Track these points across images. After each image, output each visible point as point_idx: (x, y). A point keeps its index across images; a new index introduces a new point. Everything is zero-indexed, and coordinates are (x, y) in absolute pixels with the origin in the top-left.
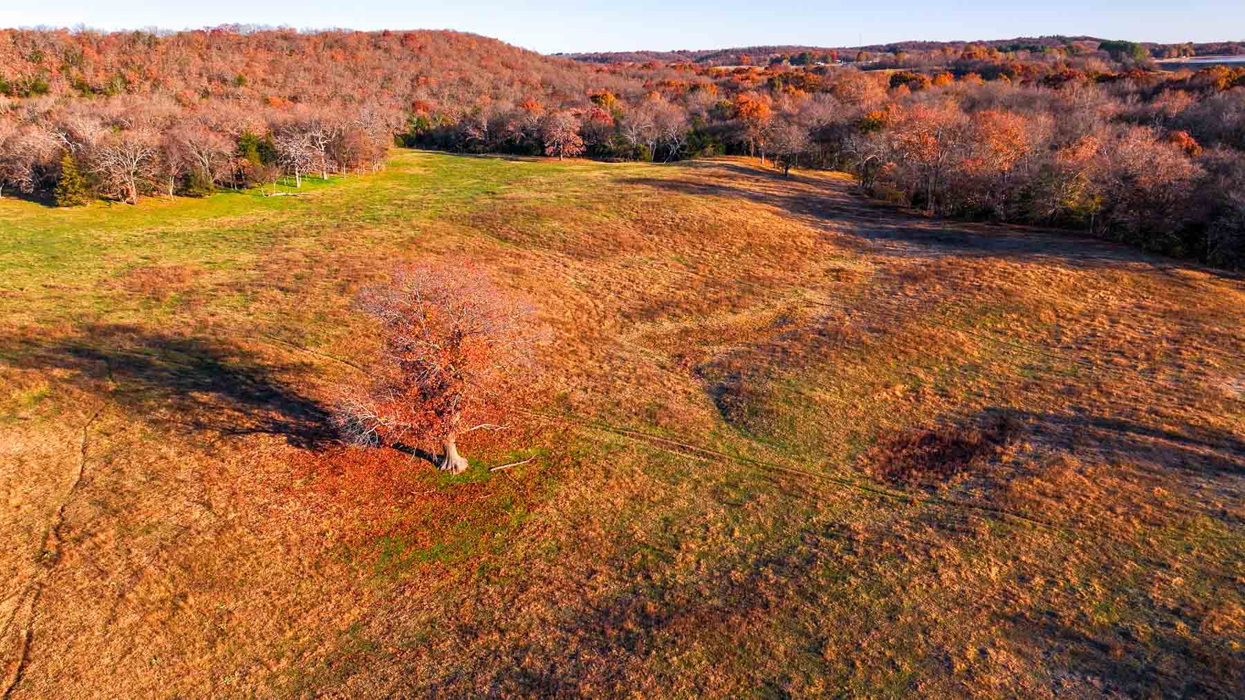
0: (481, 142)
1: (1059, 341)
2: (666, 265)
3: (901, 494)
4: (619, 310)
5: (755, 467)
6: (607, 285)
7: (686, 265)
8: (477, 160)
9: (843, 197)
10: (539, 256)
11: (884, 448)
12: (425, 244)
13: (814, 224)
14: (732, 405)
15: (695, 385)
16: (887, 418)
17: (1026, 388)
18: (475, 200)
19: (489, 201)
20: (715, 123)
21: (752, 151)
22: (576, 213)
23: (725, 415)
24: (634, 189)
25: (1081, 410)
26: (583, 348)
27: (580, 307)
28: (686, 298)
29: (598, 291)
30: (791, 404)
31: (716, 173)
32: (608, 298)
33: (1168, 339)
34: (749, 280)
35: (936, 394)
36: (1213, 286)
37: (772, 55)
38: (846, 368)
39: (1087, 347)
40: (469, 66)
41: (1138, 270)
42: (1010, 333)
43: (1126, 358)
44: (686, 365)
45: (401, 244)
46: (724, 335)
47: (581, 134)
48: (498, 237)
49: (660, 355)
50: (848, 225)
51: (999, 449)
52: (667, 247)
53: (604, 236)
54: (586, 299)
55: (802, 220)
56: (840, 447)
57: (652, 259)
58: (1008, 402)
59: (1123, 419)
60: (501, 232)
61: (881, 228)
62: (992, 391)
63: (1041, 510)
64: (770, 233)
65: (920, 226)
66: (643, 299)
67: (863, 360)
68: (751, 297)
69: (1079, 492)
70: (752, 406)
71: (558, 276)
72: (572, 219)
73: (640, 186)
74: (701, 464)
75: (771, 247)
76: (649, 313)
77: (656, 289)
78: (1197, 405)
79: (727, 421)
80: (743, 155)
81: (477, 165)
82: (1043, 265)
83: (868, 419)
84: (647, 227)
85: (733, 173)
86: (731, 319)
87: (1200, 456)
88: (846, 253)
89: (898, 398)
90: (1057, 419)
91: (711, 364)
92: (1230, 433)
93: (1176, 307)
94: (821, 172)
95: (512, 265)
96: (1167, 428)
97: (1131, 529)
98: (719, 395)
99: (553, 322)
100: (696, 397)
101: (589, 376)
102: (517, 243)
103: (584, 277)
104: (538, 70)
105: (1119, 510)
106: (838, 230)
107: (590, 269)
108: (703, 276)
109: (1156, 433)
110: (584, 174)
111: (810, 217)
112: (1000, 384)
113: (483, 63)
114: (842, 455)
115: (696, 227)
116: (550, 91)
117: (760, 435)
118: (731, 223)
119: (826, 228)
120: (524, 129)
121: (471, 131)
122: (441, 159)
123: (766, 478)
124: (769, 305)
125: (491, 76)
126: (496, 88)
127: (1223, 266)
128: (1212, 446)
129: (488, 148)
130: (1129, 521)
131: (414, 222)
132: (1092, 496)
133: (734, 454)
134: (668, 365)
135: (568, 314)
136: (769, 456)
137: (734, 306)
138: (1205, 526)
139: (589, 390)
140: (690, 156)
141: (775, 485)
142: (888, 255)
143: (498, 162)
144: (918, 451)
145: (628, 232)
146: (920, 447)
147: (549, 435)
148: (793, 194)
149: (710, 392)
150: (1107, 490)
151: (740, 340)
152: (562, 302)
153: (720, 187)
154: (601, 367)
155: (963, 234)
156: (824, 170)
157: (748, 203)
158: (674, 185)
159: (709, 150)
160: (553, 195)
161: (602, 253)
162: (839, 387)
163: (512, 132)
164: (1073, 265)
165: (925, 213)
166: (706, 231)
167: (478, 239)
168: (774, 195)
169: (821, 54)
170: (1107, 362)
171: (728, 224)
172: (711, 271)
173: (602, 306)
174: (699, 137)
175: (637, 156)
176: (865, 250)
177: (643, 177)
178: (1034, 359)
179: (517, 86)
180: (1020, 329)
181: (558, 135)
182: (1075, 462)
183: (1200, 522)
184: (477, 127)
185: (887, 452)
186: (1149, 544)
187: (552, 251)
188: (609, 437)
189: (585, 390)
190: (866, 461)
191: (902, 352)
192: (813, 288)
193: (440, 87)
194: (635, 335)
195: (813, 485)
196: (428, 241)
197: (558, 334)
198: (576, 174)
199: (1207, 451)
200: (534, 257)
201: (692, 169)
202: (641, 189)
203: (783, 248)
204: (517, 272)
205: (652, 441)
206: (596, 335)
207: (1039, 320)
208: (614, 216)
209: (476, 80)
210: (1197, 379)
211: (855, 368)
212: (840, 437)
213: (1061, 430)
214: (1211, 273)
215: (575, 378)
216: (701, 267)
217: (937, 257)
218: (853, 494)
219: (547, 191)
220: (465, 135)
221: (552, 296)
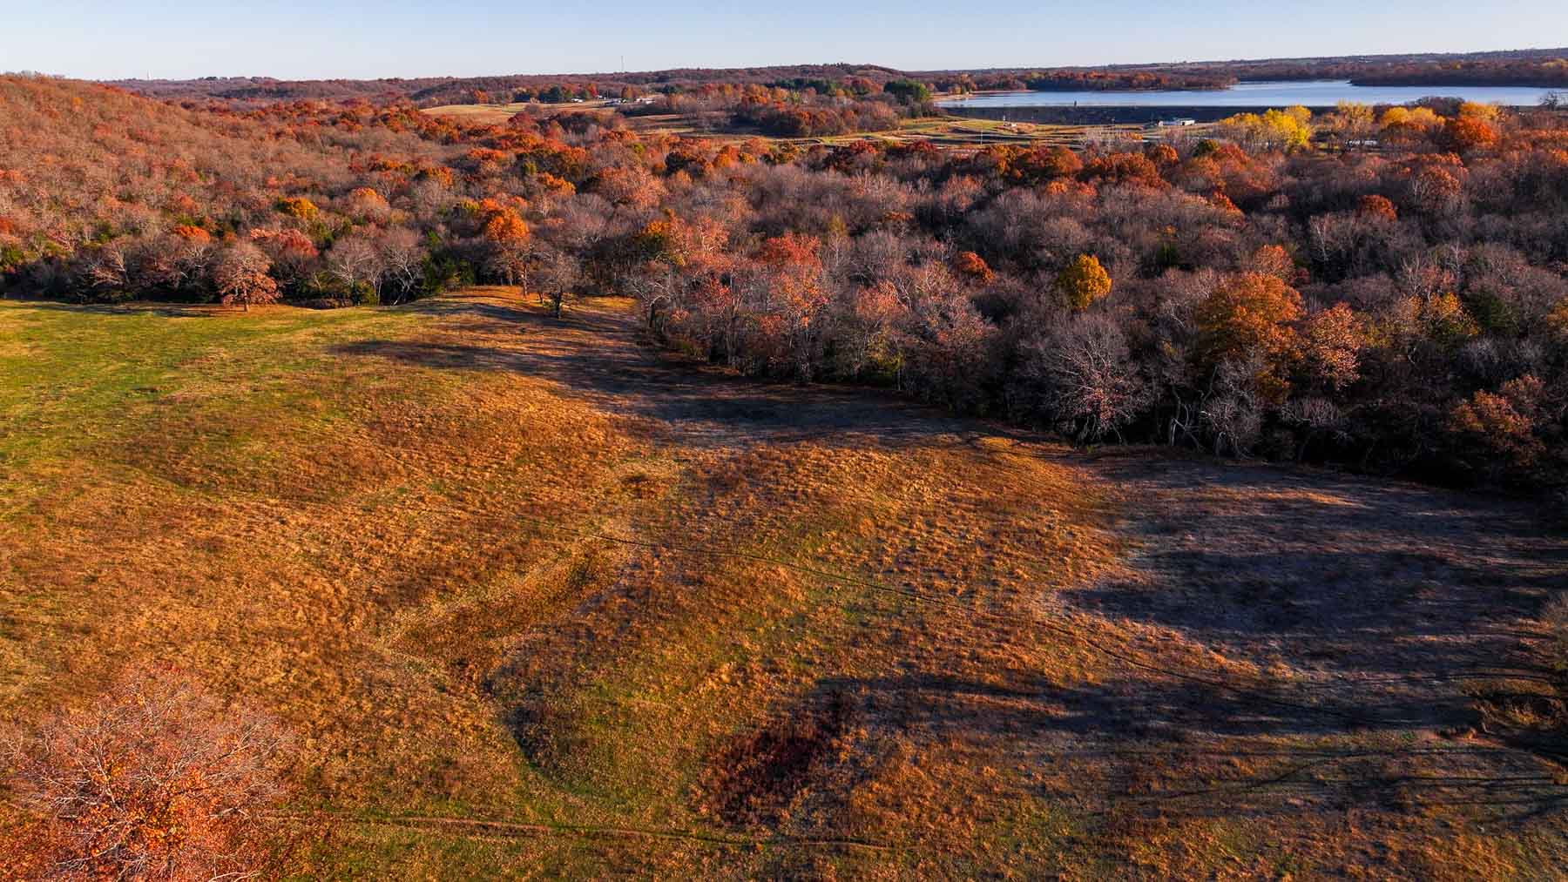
0: (117, 287)
1: (881, 562)
2: (422, 499)
3: (742, 837)
4: (369, 591)
5: (575, 838)
6: (347, 550)
7: (448, 495)
8: (115, 319)
9: (631, 350)
10: (241, 509)
11: (718, 767)
12: (59, 512)
13: (602, 404)
14: (537, 741)
15: (488, 710)
16: (717, 719)
17: (855, 643)
18: (127, 409)
19: (149, 408)
20: (457, 241)
21: (511, 278)
22: (285, 421)
23: (529, 757)
24: (362, 365)
25: (909, 666)
26: (330, 675)
27: (315, 596)
28: (456, 555)
29: (336, 563)
30: (606, 724)
31: (467, 321)
32: (352, 574)
33: (981, 544)
34: (532, 512)
35: (765, 670)
36: (1015, 458)
37: (515, 90)
38: (664, 652)
39: (908, 569)
40: (76, 144)
41: (948, 446)
42: (832, 558)
43: (946, 578)
44: (471, 678)
45: (16, 519)
46: (513, 616)
47: (272, 273)
48: (174, 479)
49: (435, 665)
50: (640, 400)
51: (835, 743)
52: (419, 467)
53: (330, 459)
54: (320, 583)
55: (586, 399)
56: (670, 778)
57: (402, 490)
58: (838, 667)
59: (949, 673)
60: (177, 469)
61: (679, 401)
62: (820, 652)
63: (883, 828)
64: (549, 426)
65: (724, 395)
66: (399, 567)
67: (681, 633)
68: (538, 542)
69: (916, 792)
70: (562, 738)
71: (276, 543)
72: (282, 434)
73: (371, 358)
74: (511, 850)
75: (554, 450)
76: (410, 593)
77: (415, 546)
78: (1013, 640)
79: (536, 766)
80: (499, 284)
81: (115, 329)
82: (856, 449)
83: (696, 726)
84: (390, 435)
85: (492, 320)
86: (517, 582)
87: (1018, 711)
88: (645, 448)
89: (724, 683)
90: (888, 684)
91: (503, 671)
92: (1042, 673)
93: (985, 496)
94: (599, 300)
95: (203, 534)
96: (990, 678)
97: (966, 834)
98: (519, 724)
99: (280, 634)
100: (491, 733)
101: (345, 727)
102: (205, 488)
103: (313, 538)
104: (190, 143)
105: (955, 810)
106: (630, 409)
107: (319, 523)
108: (473, 512)
109: (979, 688)
110: (285, 338)
111: (595, 393)
112: (828, 640)
113: (98, 135)
114: (673, 791)
115: (454, 427)
116: (212, 181)
117: (576, 782)
118: (499, 416)
119: (616, 410)
120: (182, 265)
121: (99, 273)
122: (55, 320)
123: (591, 851)
124: (562, 552)
125: (115, 160)
126: (124, 180)
127: (1021, 425)
128: (1028, 695)
129: (129, 295)
130: (963, 822)
131: (34, 467)
132: (929, 795)
133: (549, 821)
134: (448, 683)
135: (300, 614)
136: (591, 815)
137: (520, 561)
138: (1029, 811)
139: (349, 754)
140: (430, 292)
141: (602, 860)
142: (693, 445)
143: (152, 322)
144: (753, 763)
145: (362, 445)
146: (755, 756)
147: (305, 850)
148: (571, 352)
149: (507, 722)
150: (942, 782)
151: (533, 622)
152: (287, 593)
153: (477, 350)
154: (359, 707)
155: (770, 403)
156: (602, 296)
157: (517, 378)
158: (416, 353)
159: (454, 280)
160: (245, 387)
161: (333, 490)
162: (658, 683)
163: (167, 273)
164: (886, 446)
165: (727, 371)
166: (469, 433)
167: (141, 490)
168: (547, 357)
169: (576, 87)
170: (928, 587)
171: (495, 418)
172: (483, 502)
173: (344, 590)
174: (438, 263)
175: (356, 298)
176: (665, 440)
177: (368, 338)
178: (858, 595)
179: (158, 175)
180: (842, 552)
181: (239, 279)
182: (908, 748)
183: (1024, 805)
184: (108, 265)
185: (722, 771)
186: (984, 849)
187: (260, 497)
188: (387, 834)
189: (343, 755)
190: (700, 792)
191: (723, 611)
192: (612, 515)
193: (31, 183)
194: (398, 634)
195: (646, 848)
196: (64, 505)
197: (290, 656)
198: (273, 338)
199: (1024, 703)
200: (234, 511)
201: (436, 317)
202: (373, 362)
203: (567, 450)
204: (214, 546)
205: (444, 826)
206: (345, 646)
207: (859, 535)
208: (338, 419)
209: (92, 171)
210: (1010, 599)
211: (673, 649)
212: (667, 762)
213: (892, 700)
214: (1014, 437)
215: (326, 735)
216: (469, 497)
217: (745, 443)
218: (691, 852)
219: (236, 378)
220: (90, 278)
221: (273, 585)
